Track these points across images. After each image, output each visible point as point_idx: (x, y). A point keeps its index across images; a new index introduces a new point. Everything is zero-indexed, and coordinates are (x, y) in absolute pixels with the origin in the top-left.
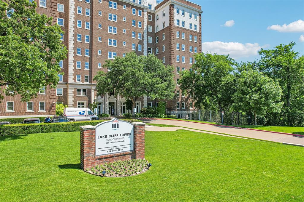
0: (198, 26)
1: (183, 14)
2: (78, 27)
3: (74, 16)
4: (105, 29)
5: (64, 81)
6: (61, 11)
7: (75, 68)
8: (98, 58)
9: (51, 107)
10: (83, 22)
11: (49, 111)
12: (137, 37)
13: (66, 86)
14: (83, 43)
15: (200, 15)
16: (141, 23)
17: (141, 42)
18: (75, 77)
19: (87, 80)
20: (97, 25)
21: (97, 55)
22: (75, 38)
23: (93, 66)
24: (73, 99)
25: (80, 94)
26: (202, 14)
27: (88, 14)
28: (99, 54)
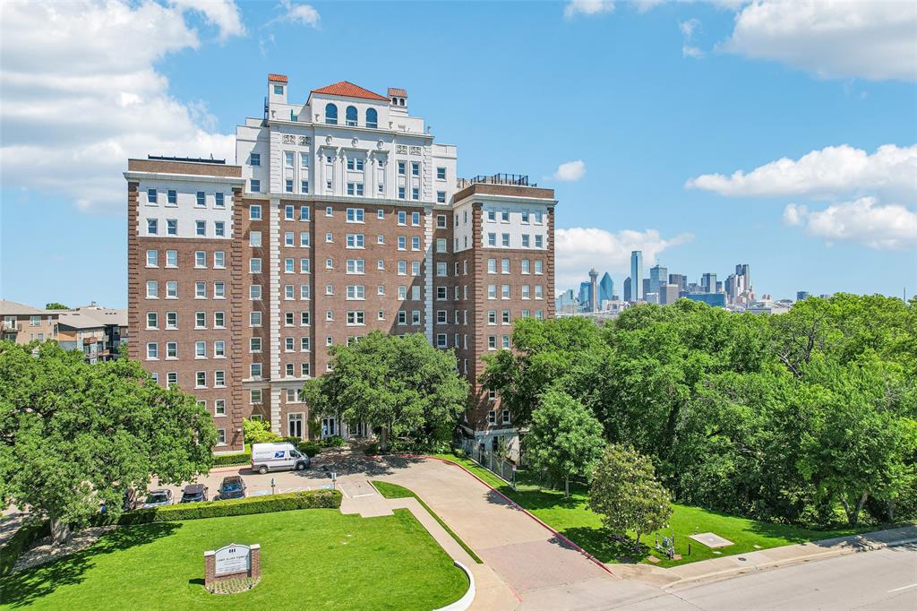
0: (545, 236)
1: (505, 217)
2: (286, 272)
3: (279, 252)
4: (339, 268)
5: (263, 377)
6: (255, 246)
7: (282, 351)
8: (326, 327)
9: (236, 436)
10: (297, 260)
11: (232, 445)
12: (408, 272)
13: (267, 384)
14: (298, 300)
15: (551, 211)
16: (420, 241)
17: (419, 281)
18: (283, 368)
19: (306, 372)
20: (324, 262)
21: (324, 321)
22: (283, 294)
23: (317, 344)
24: (280, 410)
25: (291, 399)
26: (556, 208)
27: (305, 242)
28: (328, 319)
